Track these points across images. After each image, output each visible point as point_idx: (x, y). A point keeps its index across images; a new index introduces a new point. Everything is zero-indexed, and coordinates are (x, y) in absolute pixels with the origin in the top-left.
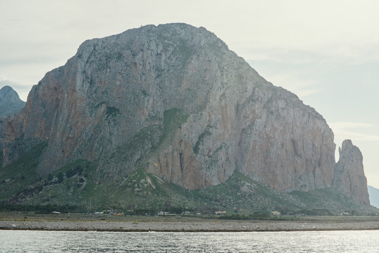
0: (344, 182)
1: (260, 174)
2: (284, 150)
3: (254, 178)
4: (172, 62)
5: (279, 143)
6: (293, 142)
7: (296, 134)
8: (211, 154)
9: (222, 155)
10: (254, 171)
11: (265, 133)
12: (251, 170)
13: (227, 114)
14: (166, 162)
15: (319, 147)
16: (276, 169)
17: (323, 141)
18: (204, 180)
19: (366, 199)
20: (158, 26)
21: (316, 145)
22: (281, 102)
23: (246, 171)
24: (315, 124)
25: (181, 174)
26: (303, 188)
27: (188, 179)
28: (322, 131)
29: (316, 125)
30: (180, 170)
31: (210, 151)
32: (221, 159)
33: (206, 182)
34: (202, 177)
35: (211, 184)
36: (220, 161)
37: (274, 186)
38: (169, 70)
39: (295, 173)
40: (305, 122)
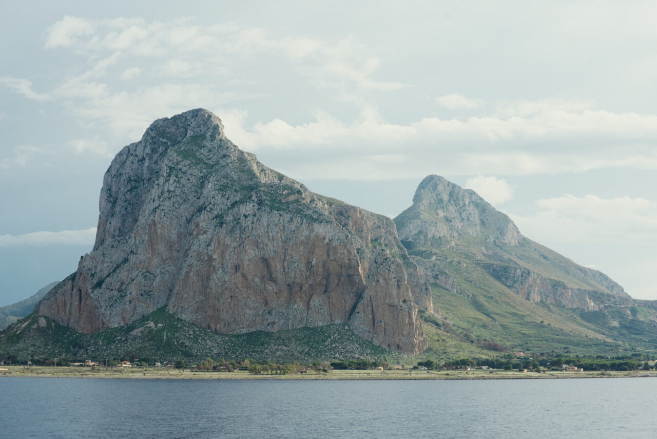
0: (363, 315)
1: (195, 309)
2: (238, 274)
3: (183, 315)
4: (157, 167)
5: (230, 266)
6: (265, 261)
7: (267, 249)
8: (124, 287)
9: (133, 288)
10: (187, 306)
11: (207, 253)
12: (182, 305)
13: (157, 234)
14: (63, 301)
15: (321, 264)
16: (219, 302)
17: (328, 255)
18: (101, 321)
19: (400, 339)
20: (172, 118)
21: (314, 262)
22: (244, 206)
23: (174, 306)
24: (312, 231)
25: (78, 315)
26: (269, 327)
27: (82, 321)
28: (327, 241)
29: (314, 233)
30: (78, 310)
31: (122, 284)
32: (131, 293)
33: (103, 323)
34: (99, 318)
35: (109, 326)
36: (129, 296)
37: (216, 326)
38: (150, 179)
39: (265, 305)
40: (293, 230)
